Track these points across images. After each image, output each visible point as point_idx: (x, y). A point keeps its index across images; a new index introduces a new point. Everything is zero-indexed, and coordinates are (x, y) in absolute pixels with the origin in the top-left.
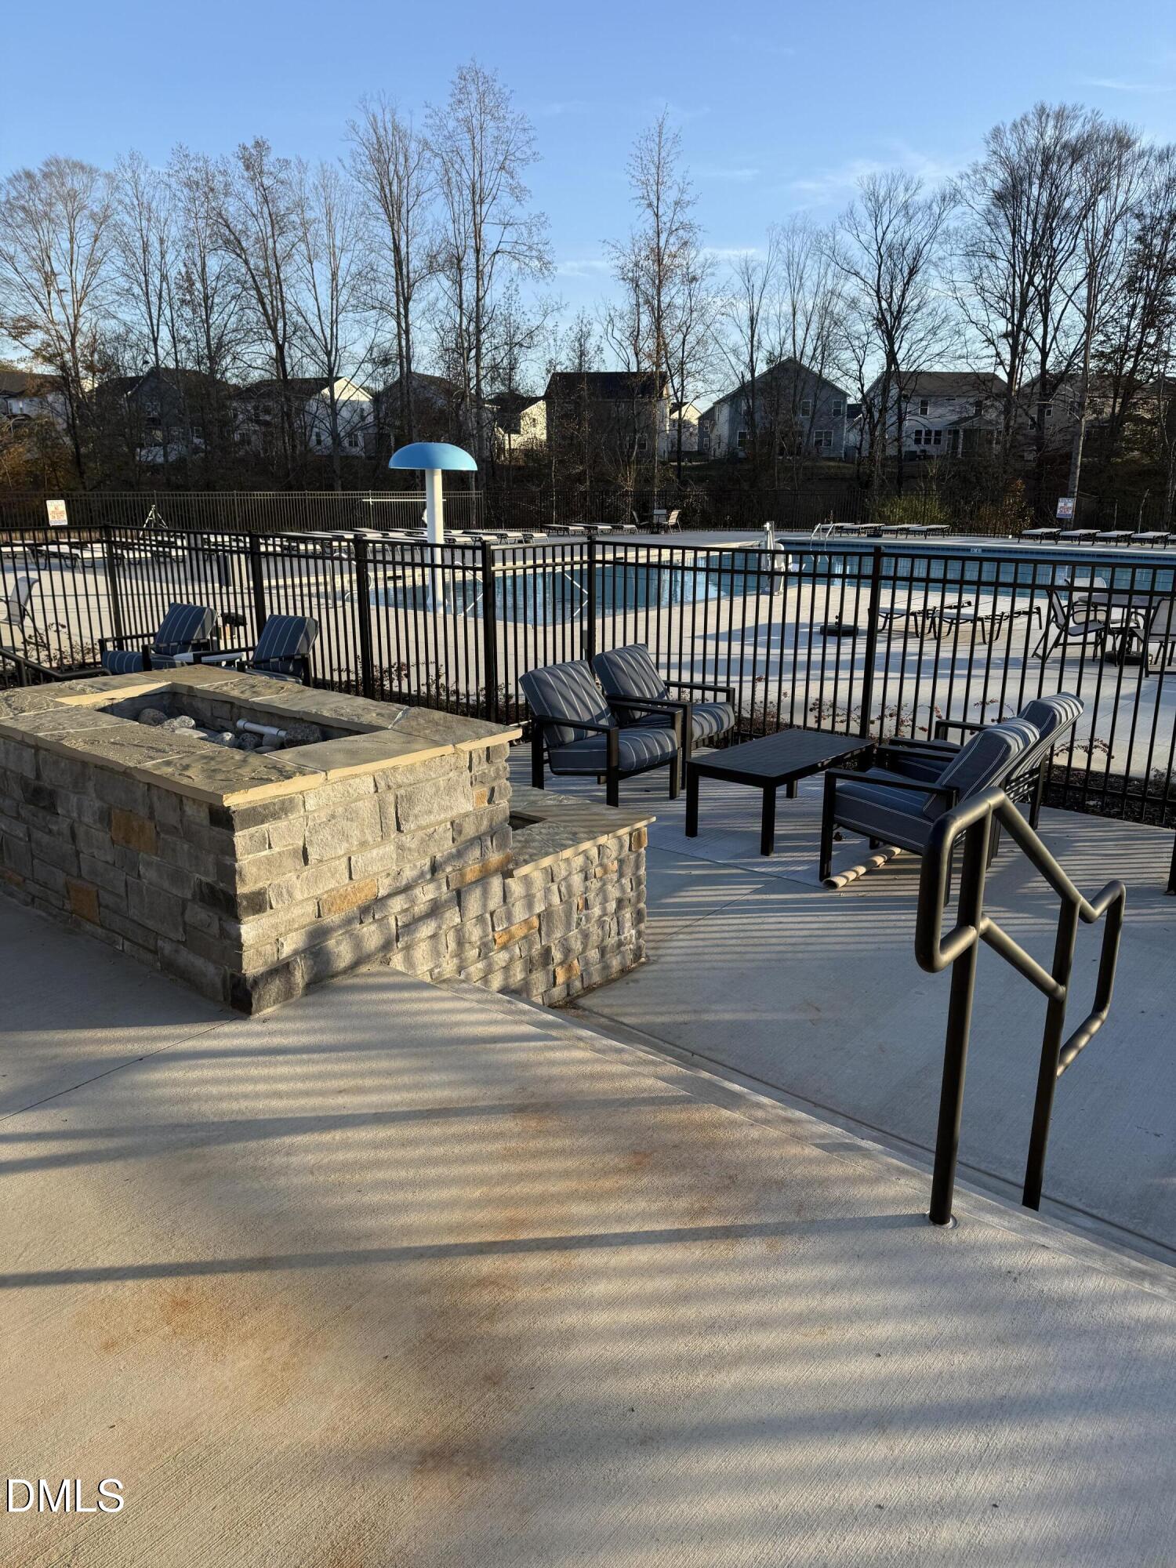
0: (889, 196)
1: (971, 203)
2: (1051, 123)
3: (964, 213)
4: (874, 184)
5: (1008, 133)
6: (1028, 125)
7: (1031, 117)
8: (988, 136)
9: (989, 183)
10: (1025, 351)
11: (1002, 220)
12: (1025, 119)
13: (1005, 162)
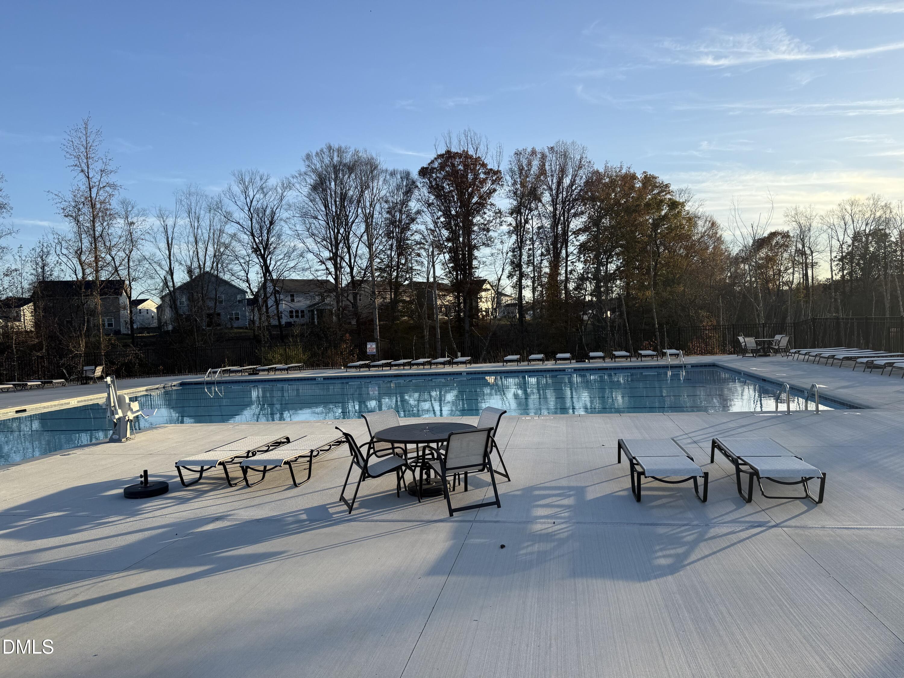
0: (251, 181)
1: (300, 190)
2: (336, 154)
3: (297, 196)
4: (242, 175)
5: (314, 157)
6: (324, 154)
7: (325, 150)
8: (304, 158)
9: (309, 181)
10: (341, 267)
11: (318, 199)
12: (322, 150)
13: (314, 171)
